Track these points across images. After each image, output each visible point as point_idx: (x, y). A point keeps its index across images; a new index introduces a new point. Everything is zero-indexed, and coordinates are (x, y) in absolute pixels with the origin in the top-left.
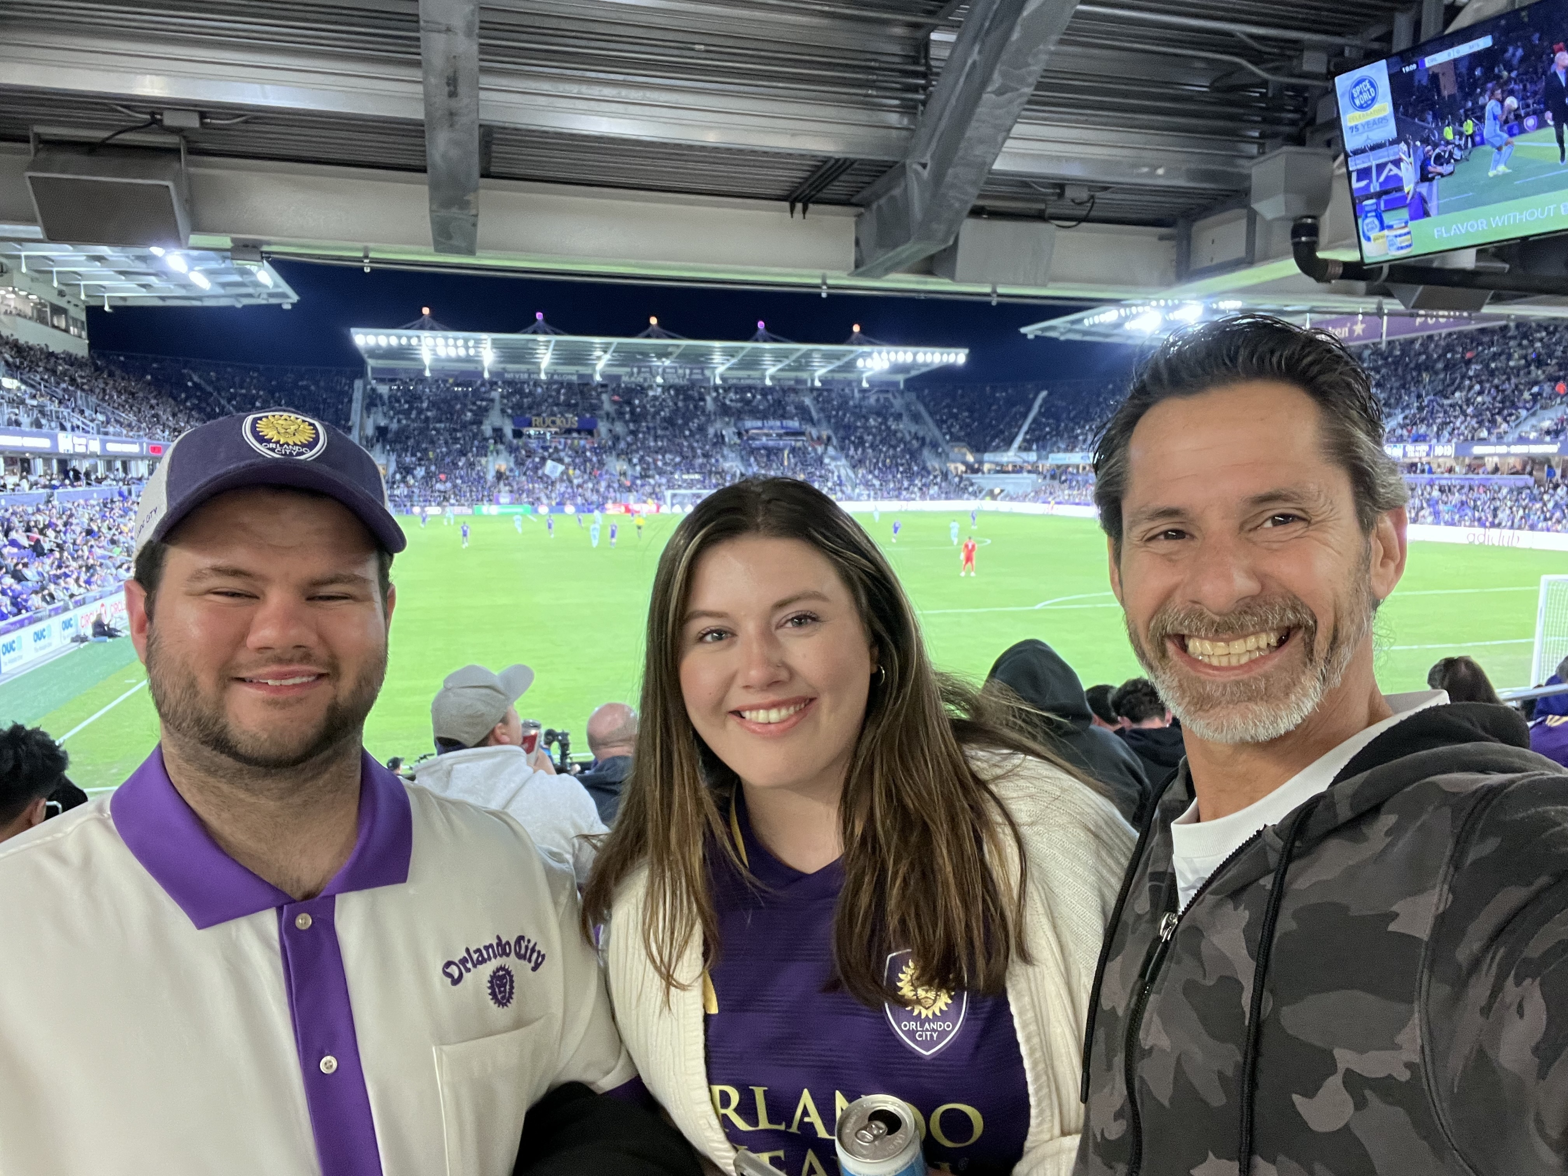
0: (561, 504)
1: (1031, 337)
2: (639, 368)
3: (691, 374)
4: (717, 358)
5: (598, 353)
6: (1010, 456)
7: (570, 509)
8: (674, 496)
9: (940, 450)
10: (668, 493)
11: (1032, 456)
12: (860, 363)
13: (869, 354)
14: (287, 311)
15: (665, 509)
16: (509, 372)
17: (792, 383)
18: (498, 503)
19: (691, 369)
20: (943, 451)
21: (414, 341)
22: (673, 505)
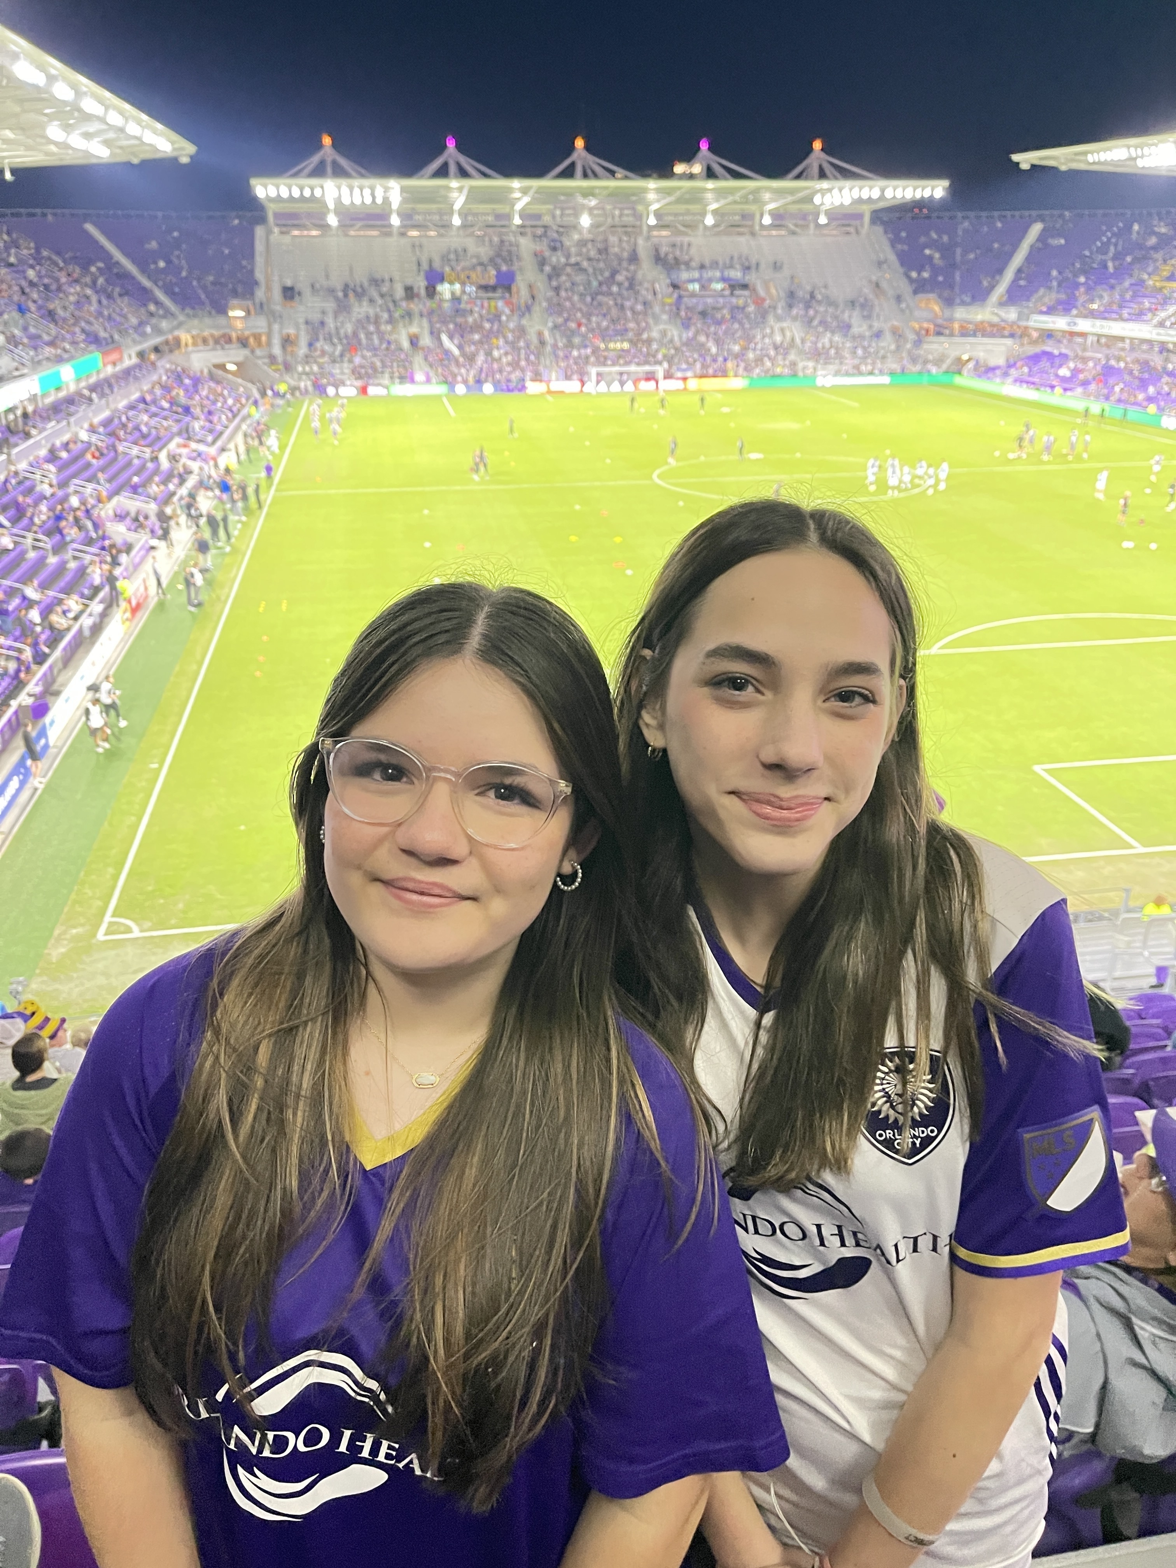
0: (479, 382)
1: (1025, 166)
2: (562, 209)
3: (621, 216)
4: (651, 196)
5: (517, 195)
6: (983, 314)
7: (488, 388)
8: (599, 374)
9: (903, 305)
10: (593, 371)
11: (1011, 314)
12: (817, 200)
13: (830, 190)
14: (185, 165)
15: (590, 387)
16: (419, 214)
17: (737, 218)
18: (412, 381)
19: (621, 209)
20: (908, 306)
21: (318, 193)
22: (598, 382)
